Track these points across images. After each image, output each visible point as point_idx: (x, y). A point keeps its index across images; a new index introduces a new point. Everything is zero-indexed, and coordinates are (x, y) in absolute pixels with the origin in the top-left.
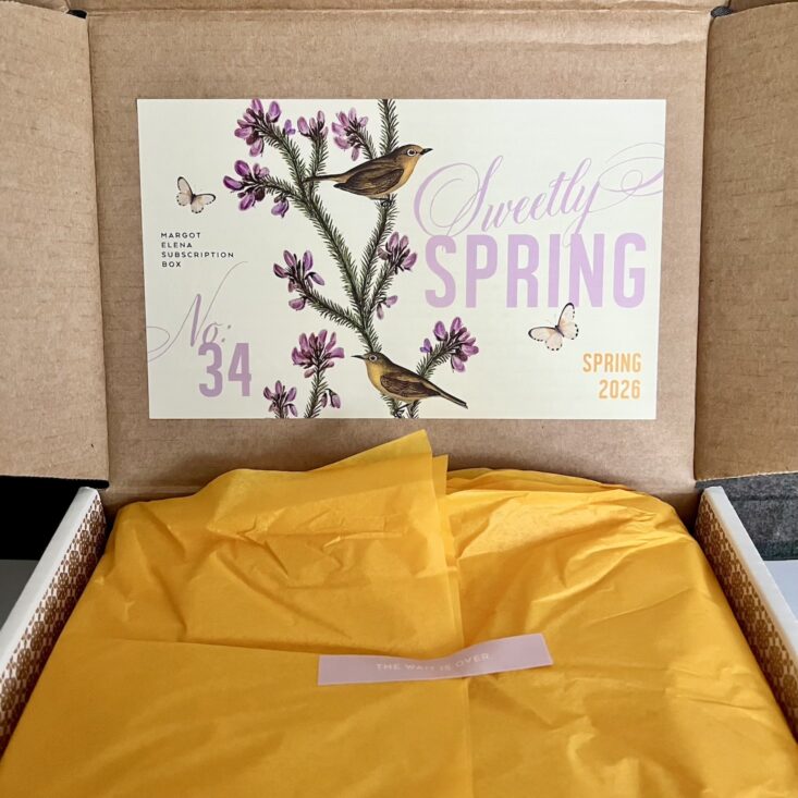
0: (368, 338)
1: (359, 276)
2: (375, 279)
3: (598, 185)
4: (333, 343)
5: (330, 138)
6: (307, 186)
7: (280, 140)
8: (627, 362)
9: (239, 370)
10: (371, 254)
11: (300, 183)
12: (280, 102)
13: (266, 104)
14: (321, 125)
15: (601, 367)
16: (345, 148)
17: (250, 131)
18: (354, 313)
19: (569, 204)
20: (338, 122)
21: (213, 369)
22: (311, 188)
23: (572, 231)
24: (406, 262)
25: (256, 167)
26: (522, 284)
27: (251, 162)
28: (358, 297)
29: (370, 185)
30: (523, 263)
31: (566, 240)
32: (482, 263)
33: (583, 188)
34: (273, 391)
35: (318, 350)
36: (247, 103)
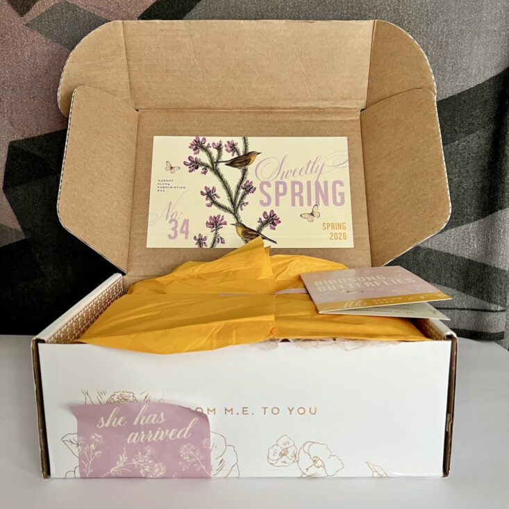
0: (237, 218)
1: (234, 195)
2: (240, 196)
3: (324, 164)
4: (222, 219)
5: (224, 149)
6: (215, 164)
7: (206, 150)
8: (339, 226)
9: (184, 230)
10: (238, 188)
11: (212, 163)
12: (207, 138)
13: (201, 138)
14: (221, 145)
15: (330, 228)
16: (229, 152)
17: (194, 147)
18: (231, 208)
19: (314, 171)
20: (227, 144)
21: (174, 229)
22: (216, 166)
23: (315, 180)
24: (252, 190)
25: (196, 158)
26: (297, 198)
27: (194, 157)
28: (233, 203)
29: (238, 165)
30: (297, 190)
31: (313, 183)
32: (281, 190)
33: (318, 166)
34: (198, 237)
35: (216, 222)
36: (194, 138)
